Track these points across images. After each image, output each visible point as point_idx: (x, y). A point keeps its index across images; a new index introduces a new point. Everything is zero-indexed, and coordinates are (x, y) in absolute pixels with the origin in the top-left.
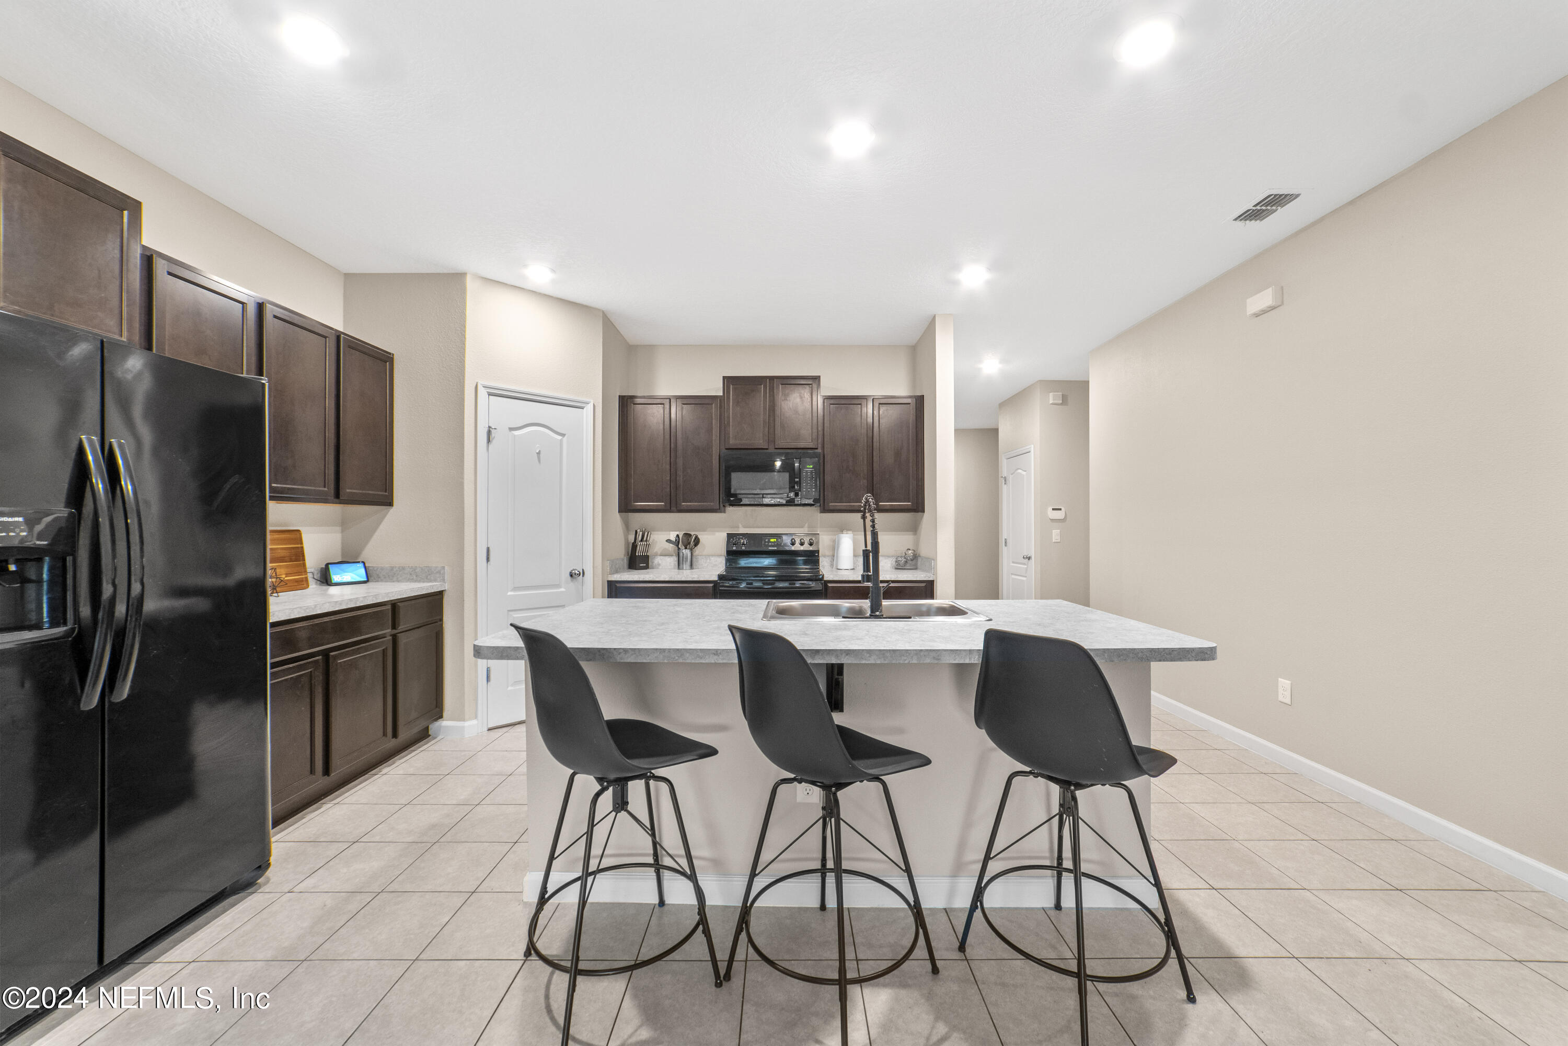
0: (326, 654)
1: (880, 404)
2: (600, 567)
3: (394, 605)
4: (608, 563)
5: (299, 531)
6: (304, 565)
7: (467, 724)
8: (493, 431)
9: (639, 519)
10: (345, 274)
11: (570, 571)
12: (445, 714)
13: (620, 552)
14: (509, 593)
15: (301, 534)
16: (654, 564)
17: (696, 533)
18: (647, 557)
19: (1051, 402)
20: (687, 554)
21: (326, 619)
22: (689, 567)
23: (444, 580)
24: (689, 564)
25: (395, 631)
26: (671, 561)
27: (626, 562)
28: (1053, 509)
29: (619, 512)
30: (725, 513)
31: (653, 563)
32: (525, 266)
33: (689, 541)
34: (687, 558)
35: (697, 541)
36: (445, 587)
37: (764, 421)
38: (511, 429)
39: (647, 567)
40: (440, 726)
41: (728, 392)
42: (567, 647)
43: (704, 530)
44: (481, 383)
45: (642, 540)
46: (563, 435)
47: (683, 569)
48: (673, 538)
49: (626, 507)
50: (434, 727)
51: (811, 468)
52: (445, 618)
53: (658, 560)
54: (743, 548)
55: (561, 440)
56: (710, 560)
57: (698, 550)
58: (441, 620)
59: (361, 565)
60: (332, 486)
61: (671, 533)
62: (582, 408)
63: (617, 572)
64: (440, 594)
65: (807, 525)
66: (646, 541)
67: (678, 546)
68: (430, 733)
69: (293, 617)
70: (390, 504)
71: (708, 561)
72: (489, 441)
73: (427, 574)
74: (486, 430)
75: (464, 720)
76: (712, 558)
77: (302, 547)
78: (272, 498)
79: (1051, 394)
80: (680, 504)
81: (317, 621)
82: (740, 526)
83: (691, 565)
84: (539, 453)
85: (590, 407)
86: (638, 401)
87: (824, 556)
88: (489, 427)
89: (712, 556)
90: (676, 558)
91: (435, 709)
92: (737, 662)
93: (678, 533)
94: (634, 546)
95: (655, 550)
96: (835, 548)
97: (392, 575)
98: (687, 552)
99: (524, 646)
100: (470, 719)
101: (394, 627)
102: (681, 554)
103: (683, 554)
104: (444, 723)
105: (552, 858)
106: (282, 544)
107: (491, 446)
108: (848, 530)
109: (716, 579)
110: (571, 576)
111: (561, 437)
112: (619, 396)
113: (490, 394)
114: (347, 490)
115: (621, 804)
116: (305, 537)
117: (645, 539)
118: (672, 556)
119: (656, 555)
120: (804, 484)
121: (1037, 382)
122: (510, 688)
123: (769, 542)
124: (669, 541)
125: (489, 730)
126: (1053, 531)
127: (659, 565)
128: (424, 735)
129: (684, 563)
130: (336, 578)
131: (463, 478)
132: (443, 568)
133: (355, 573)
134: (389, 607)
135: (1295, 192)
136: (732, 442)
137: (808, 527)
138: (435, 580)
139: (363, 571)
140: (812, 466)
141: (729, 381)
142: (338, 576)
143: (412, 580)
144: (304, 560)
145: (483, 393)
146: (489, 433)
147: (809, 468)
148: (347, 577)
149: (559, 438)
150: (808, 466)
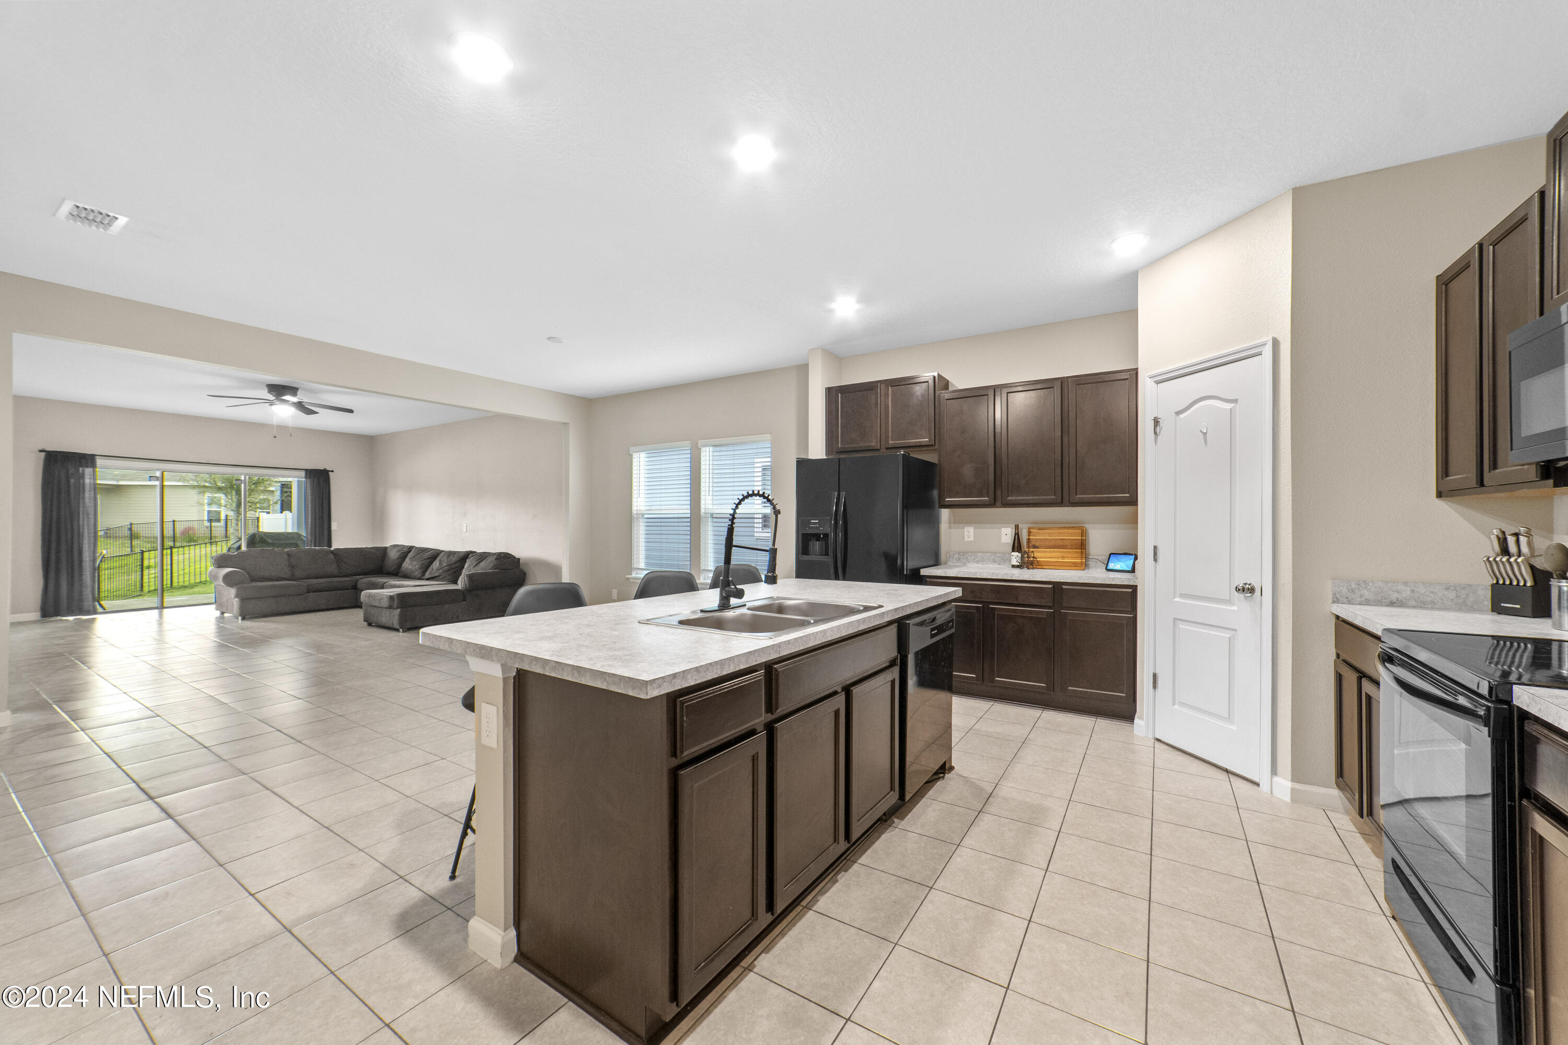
6: (1088, 552)
15: (1086, 530)
38: (1178, 413)
55: (1233, 408)
77: (1087, 540)
84: (1205, 434)
111: (1234, 404)
116: (1090, 533)
142: (1114, 564)
144: (1088, 549)
146: (1156, 422)
148: (1119, 566)
149: (1231, 405)
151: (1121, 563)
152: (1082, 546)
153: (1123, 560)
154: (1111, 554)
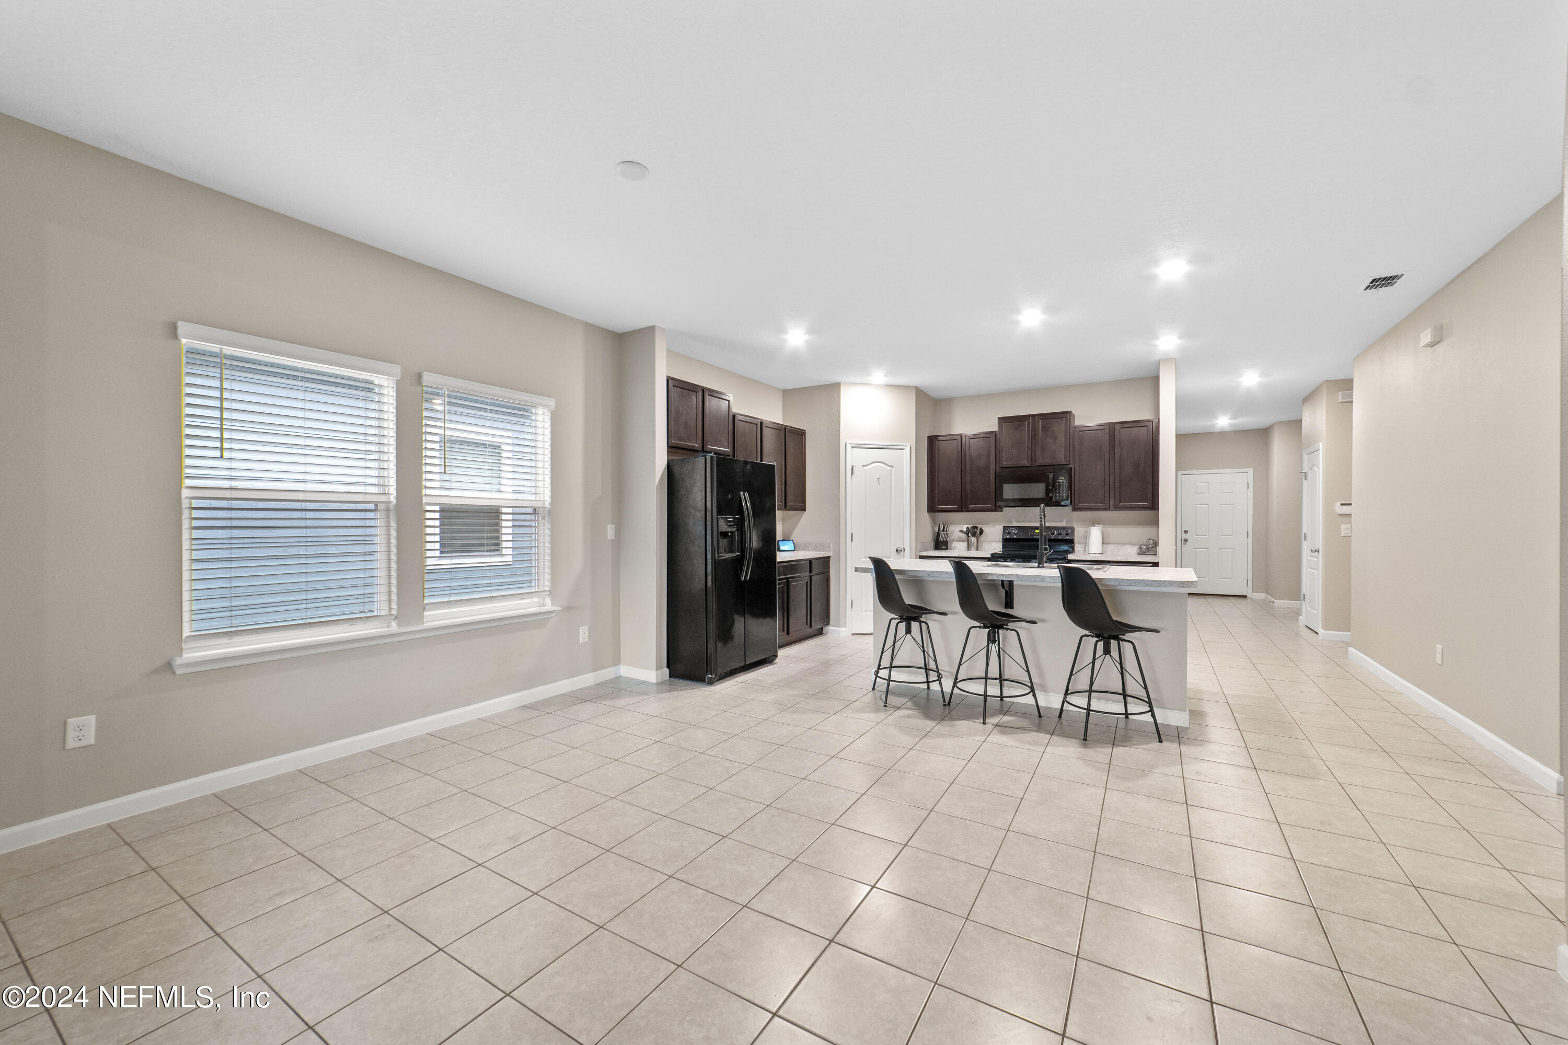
0: (787, 579)
2: (914, 547)
3: (810, 561)
4: (919, 545)
7: (841, 629)
8: (854, 468)
9: (942, 517)
10: (784, 390)
11: (896, 548)
12: (831, 623)
13: (929, 538)
14: (863, 559)
17: (981, 526)
18: (947, 542)
19: (1340, 401)
21: (787, 564)
22: (976, 550)
23: (830, 551)
25: (811, 574)
26: (964, 545)
27: (932, 544)
28: (1342, 504)
29: (929, 511)
30: (1002, 511)
31: (951, 546)
33: (975, 532)
34: (975, 543)
35: (982, 532)
36: (830, 554)
37: (1028, 447)
38: (864, 466)
39: (947, 549)
40: (828, 629)
41: (1002, 429)
42: (890, 568)
43: (987, 523)
44: (848, 442)
45: (943, 531)
46: (892, 467)
48: (965, 530)
49: (932, 509)
50: (825, 629)
52: (831, 572)
53: (955, 544)
54: (1015, 537)
55: (891, 471)
56: (991, 544)
57: (983, 537)
58: (829, 572)
59: (791, 542)
60: (784, 503)
61: (964, 526)
62: (903, 449)
63: (926, 550)
64: (829, 557)
65: (1065, 520)
66: (946, 531)
67: (968, 535)
68: (823, 632)
70: (805, 510)
71: (990, 545)
72: (852, 474)
73: (823, 547)
74: (851, 467)
75: (840, 627)
76: (993, 544)
78: (778, 510)
79: (1340, 392)
80: (968, 506)
81: (785, 564)
82: (1013, 520)
84: (878, 479)
85: (908, 448)
86: (940, 438)
87: (1079, 543)
88: (852, 466)
89: (993, 542)
90: (966, 543)
91: (826, 619)
92: (955, 580)
93: (968, 526)
94: (938, 534)
95: (953, 538)
96: (1086, 537)
97: (805, 548)
98: (974, 539)
99: (873, 567)
100: (843, 627)
101: (810, 572)
102: (970, 540)
103: (971, 540)
104: (830, 628)
105: (883, 652)
107: (854, 476)
108: (1098, 524)
110: (897, 551)
112: (927, 437)
113: (852, 448)
114: (789, 504)
115: (908, 631)
117: (945, 530)
118: (964, 541)
119: (954, 540)
120: (1058, 491)
121: (1324, 382)
122: (863, 613)
123: (1034, 532)
124: (961, 531)
125: (853, 635)
126: (1342, 525)
127: (955, 547)
128: (820, 632)
129: (973, 546)
131: (839, 495)
132: (830, 544)
134: (808, 562)
135: (1400, 274)
136: (1005, 463)
137: (1066, 522)
138: (826, 551)
139: (793, 545)
140: (1065, 478)
141: (1003, 420)
143: (815, 550)
146: (852, 469)
149: (890, 468)
150: (1060, 478)
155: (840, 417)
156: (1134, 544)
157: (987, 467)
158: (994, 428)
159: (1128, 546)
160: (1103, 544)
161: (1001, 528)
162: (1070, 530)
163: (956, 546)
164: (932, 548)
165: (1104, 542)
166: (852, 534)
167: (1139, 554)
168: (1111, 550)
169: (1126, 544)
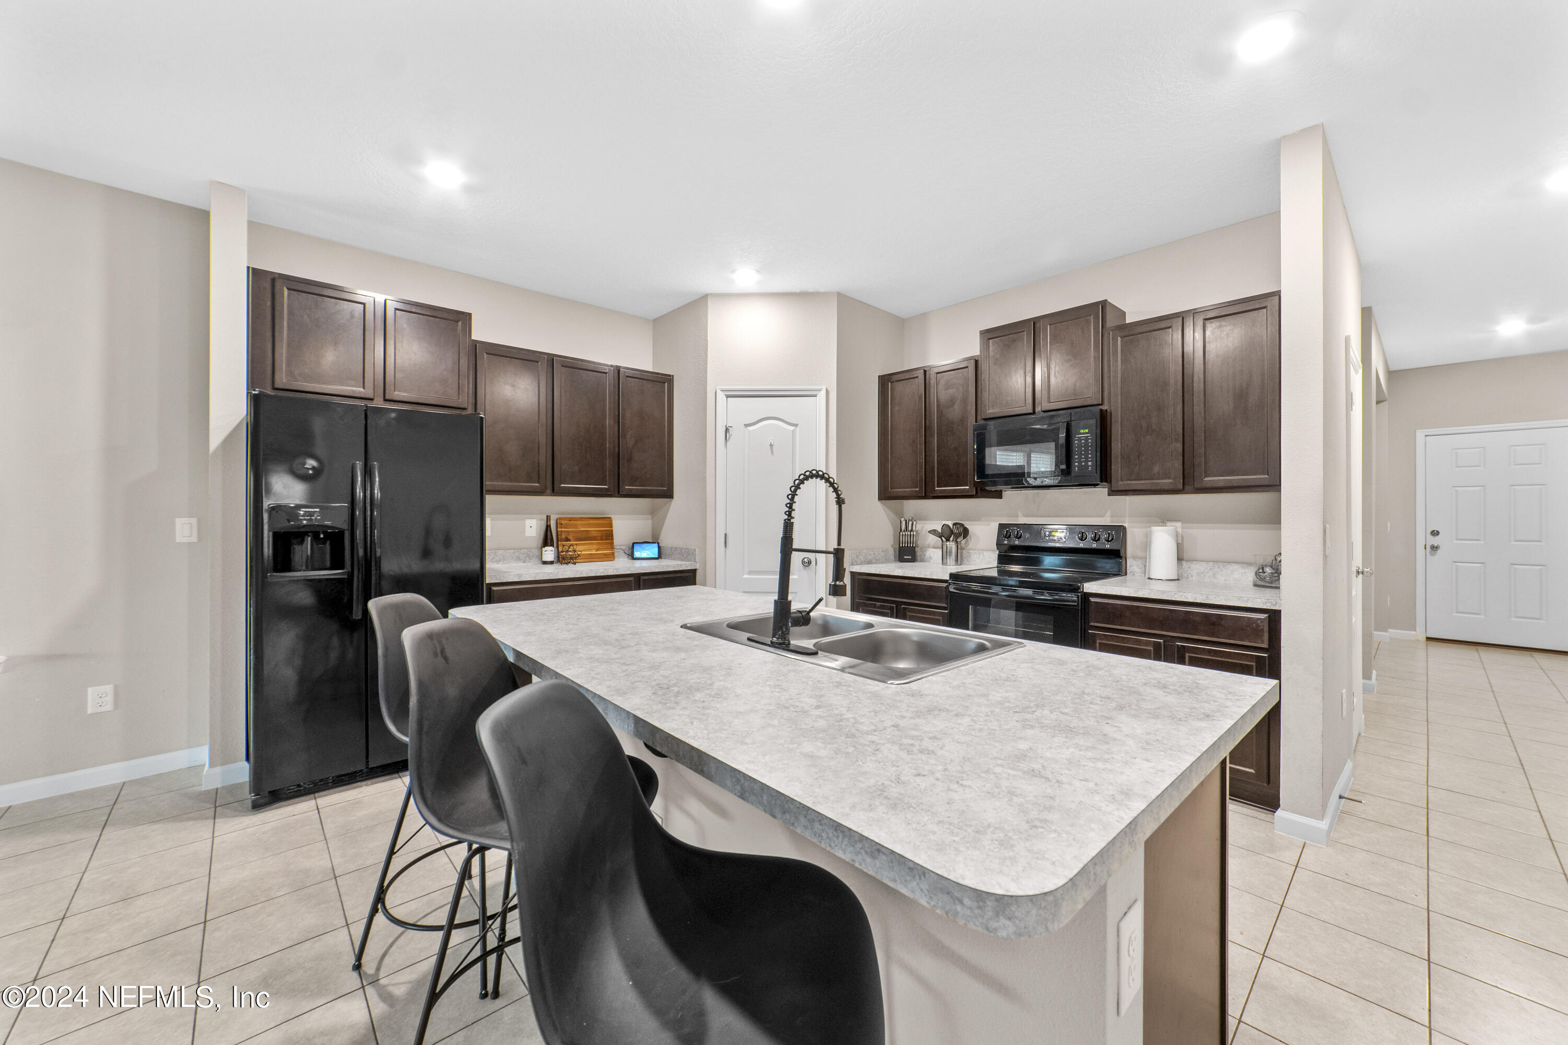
1: (1206, 319)
5: (610, 518)
6: (612, 543)
8: (730, 429)
10: (655, 320)
14: (745, 576)
15: (611, 521)
16: (926, 557)
17: (964, 522)
20: (951, 548)
22: (954, 563)
23: (696, 558)
24: (954, 558)
26: (936, 554)
27: (895, 554)
29: (880, 499)
30: (1001, 498)
31: (925, 555)
32: (733, 271)
34: (951, 552)
35: (967, 533)
36: (697, 566)
38: (747, 425)
41: (986, 351)
43: (973, 518)
44: (719, 388)
45: (907, 530)
46: (796, 425)
47: (946, 564)
48: (938, 529)
49: (887, 493)
51: (1086, 433)
54: (1018, 542)
55: (793, 431)
57: (967, 543)
59: (657, 547)
61: (935, 522)
62: (815, 396)
65: (1109, 514)
66: (912, 530)
69: (538, 579)
70: (672, 497)
72: (727, 437)
74: (724, 428)
77: (612, 530)
80: (937, 489)
82: (1020, 514)
83: (957, 560)
84: (771, 445)
85: (823, 394)
87: (1135, 558)
88: (727, 426)
90: (940, 551)
93: (943, 522)
95: (920, 541)
96: (1147, 545)
102: (946, 548)
103: (948, 547)
106: (595, 527)
107: (728, 442)
108: (1167, 519)
109: (947, 577)
111: (794, 428)
112: (879, 376)
113: (728, 397)
116: (614, 523)
117: (910, 528)
118: (937, 548)
119: (929, 546)
120: (1076, 457)
124: (933, 532)
127: (931, 558)
129: (948, 557)
130: (637, 554)
132: (695, 550)
133: (652, 551)
136: (991, 411)
137: (1112, 516)
138: (691, 558)
139: (656, 550)
140: (1087, 431)
141: (989, 335)
142: (638, 553)
144: (613, 539)
145: (721, 396)
146: (727, 430)
147: (1083, 433)
148: (644, 554)
149: (792, 428)
150: (1082, 431)
151: (647, 552)
152: (608, 536)
153: (647, 548)
154: (633, 543)
155: (707, 349)
156: (1247, 564)
157: (963, 420)
158: (974, 349)
159: (1235, 566)
160: (1180, 559)
161: (994, 527)
162: (1119, 532)
163: (932, 555)
164: (892, 558)
165: (1186, 556)
166: (726, 535)
167: (1256, 585)
168: (1198, 574)
169: (1230, 562)
